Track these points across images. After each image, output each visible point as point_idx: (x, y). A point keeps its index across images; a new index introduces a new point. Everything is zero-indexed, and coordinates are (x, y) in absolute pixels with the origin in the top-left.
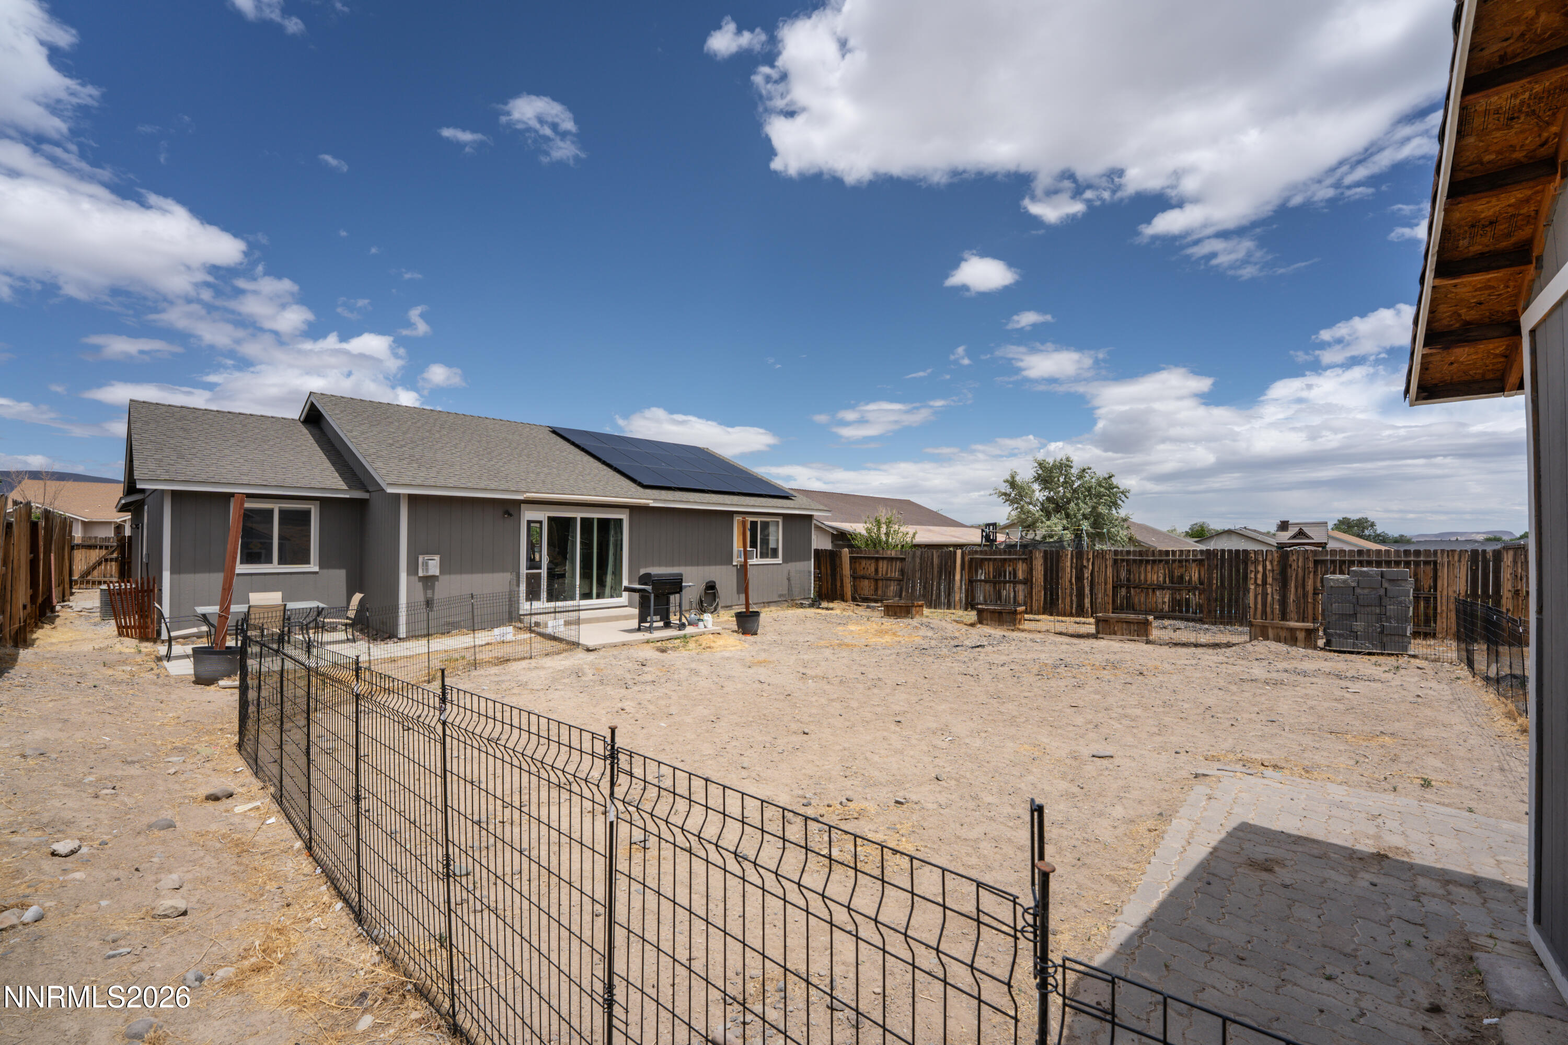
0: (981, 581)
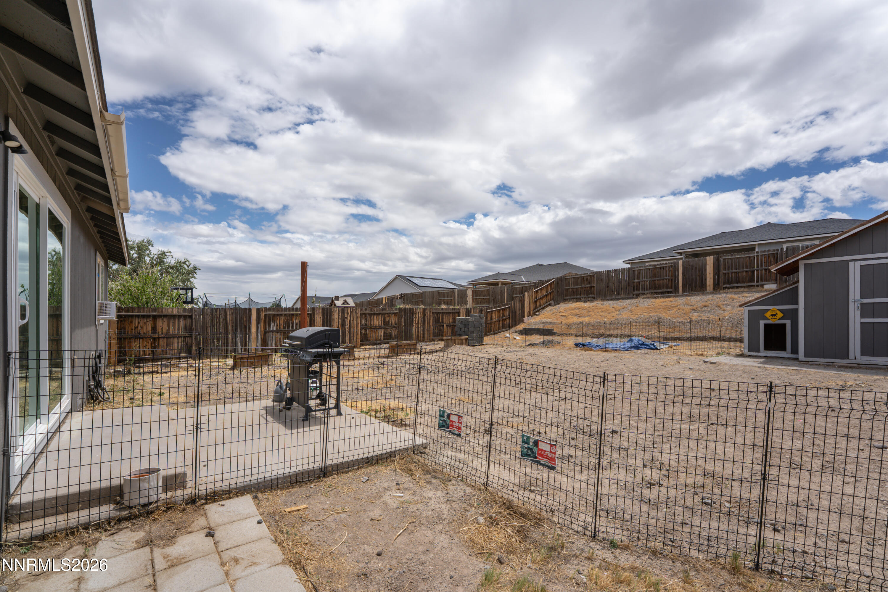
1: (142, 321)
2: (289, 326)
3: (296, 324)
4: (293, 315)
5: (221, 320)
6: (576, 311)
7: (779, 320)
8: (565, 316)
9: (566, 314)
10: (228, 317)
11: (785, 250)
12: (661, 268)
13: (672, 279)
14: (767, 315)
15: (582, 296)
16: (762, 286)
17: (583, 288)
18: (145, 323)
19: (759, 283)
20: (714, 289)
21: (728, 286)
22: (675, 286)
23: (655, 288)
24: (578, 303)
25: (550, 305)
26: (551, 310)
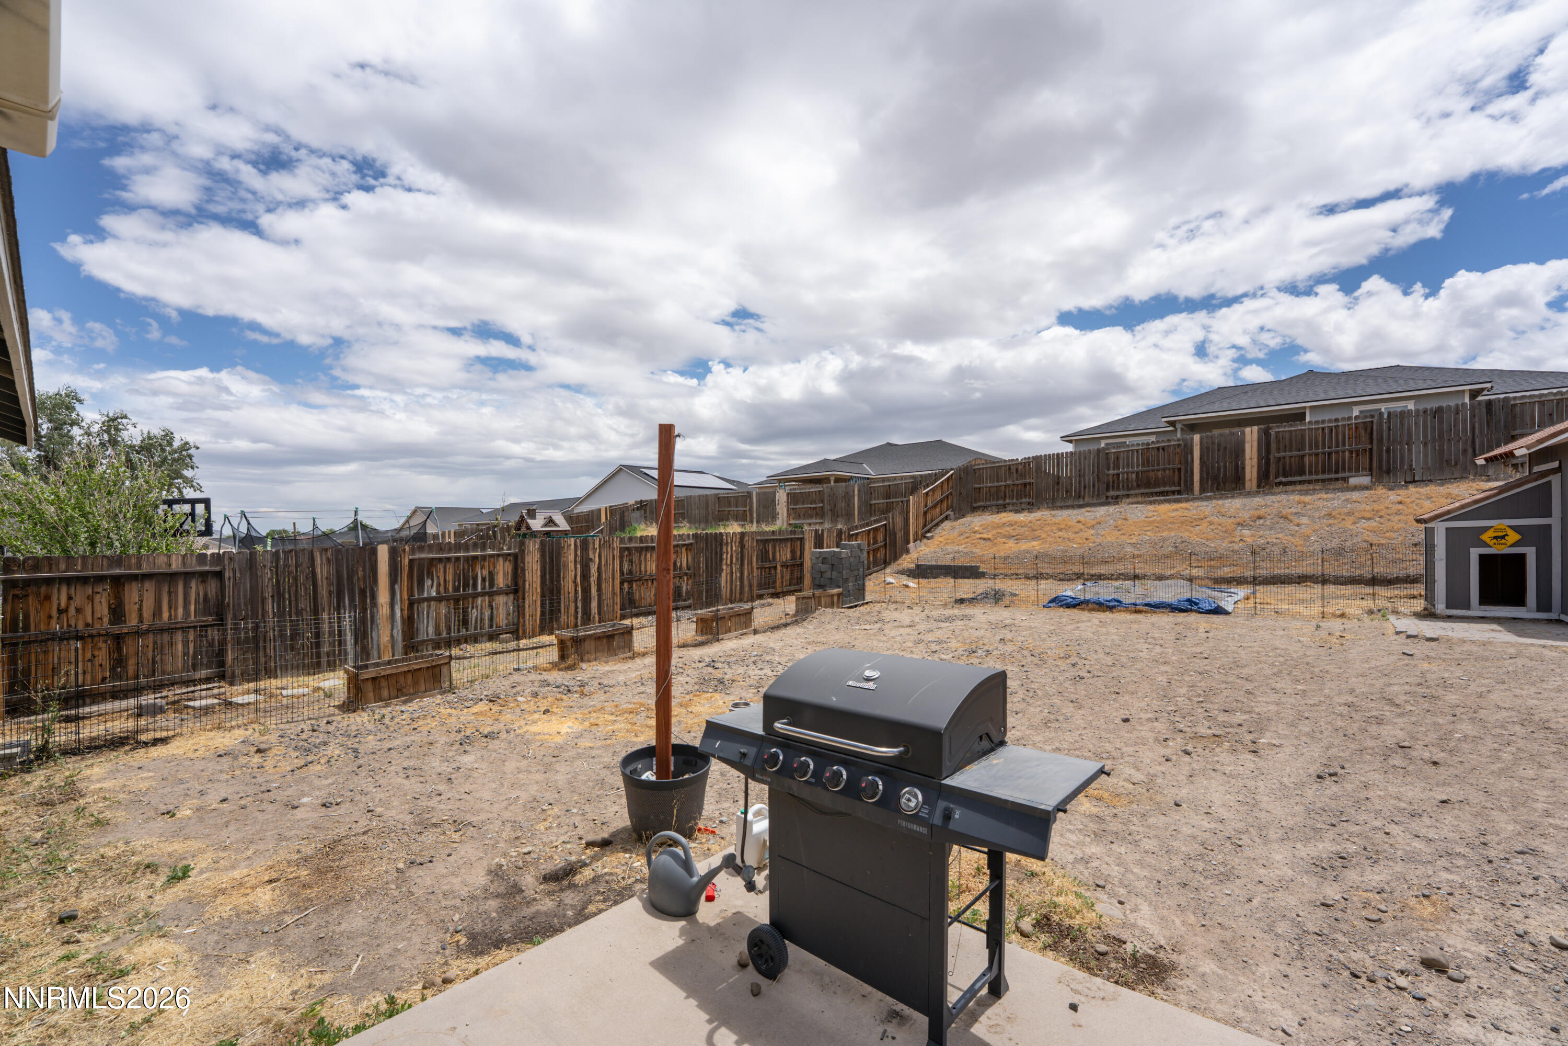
0: (429, 599)
1: (80, 595)
2: (466, 585)
3: (484, 580)
4: (475, 558)
5: (302, 579)
6: (1008, 529)
7: (1512, 546)
8: (989, 539)
9: (990, 536)
10: (318, 570)
11: (1386, 416)
12: (1158, 448)
13: (1179, 469)
14: (1486, 537)
15: (1007, 501)
16: (1345, 480)
17: (1009, 486)
18: (91, 599)
19: (1340, 475)
20: (1259, 486)
21: (1284, 480)
22: (1186, 481)
23: (1148, 485)
24: (1003, 514)
25: (947, 518)
26: (953, 528)
